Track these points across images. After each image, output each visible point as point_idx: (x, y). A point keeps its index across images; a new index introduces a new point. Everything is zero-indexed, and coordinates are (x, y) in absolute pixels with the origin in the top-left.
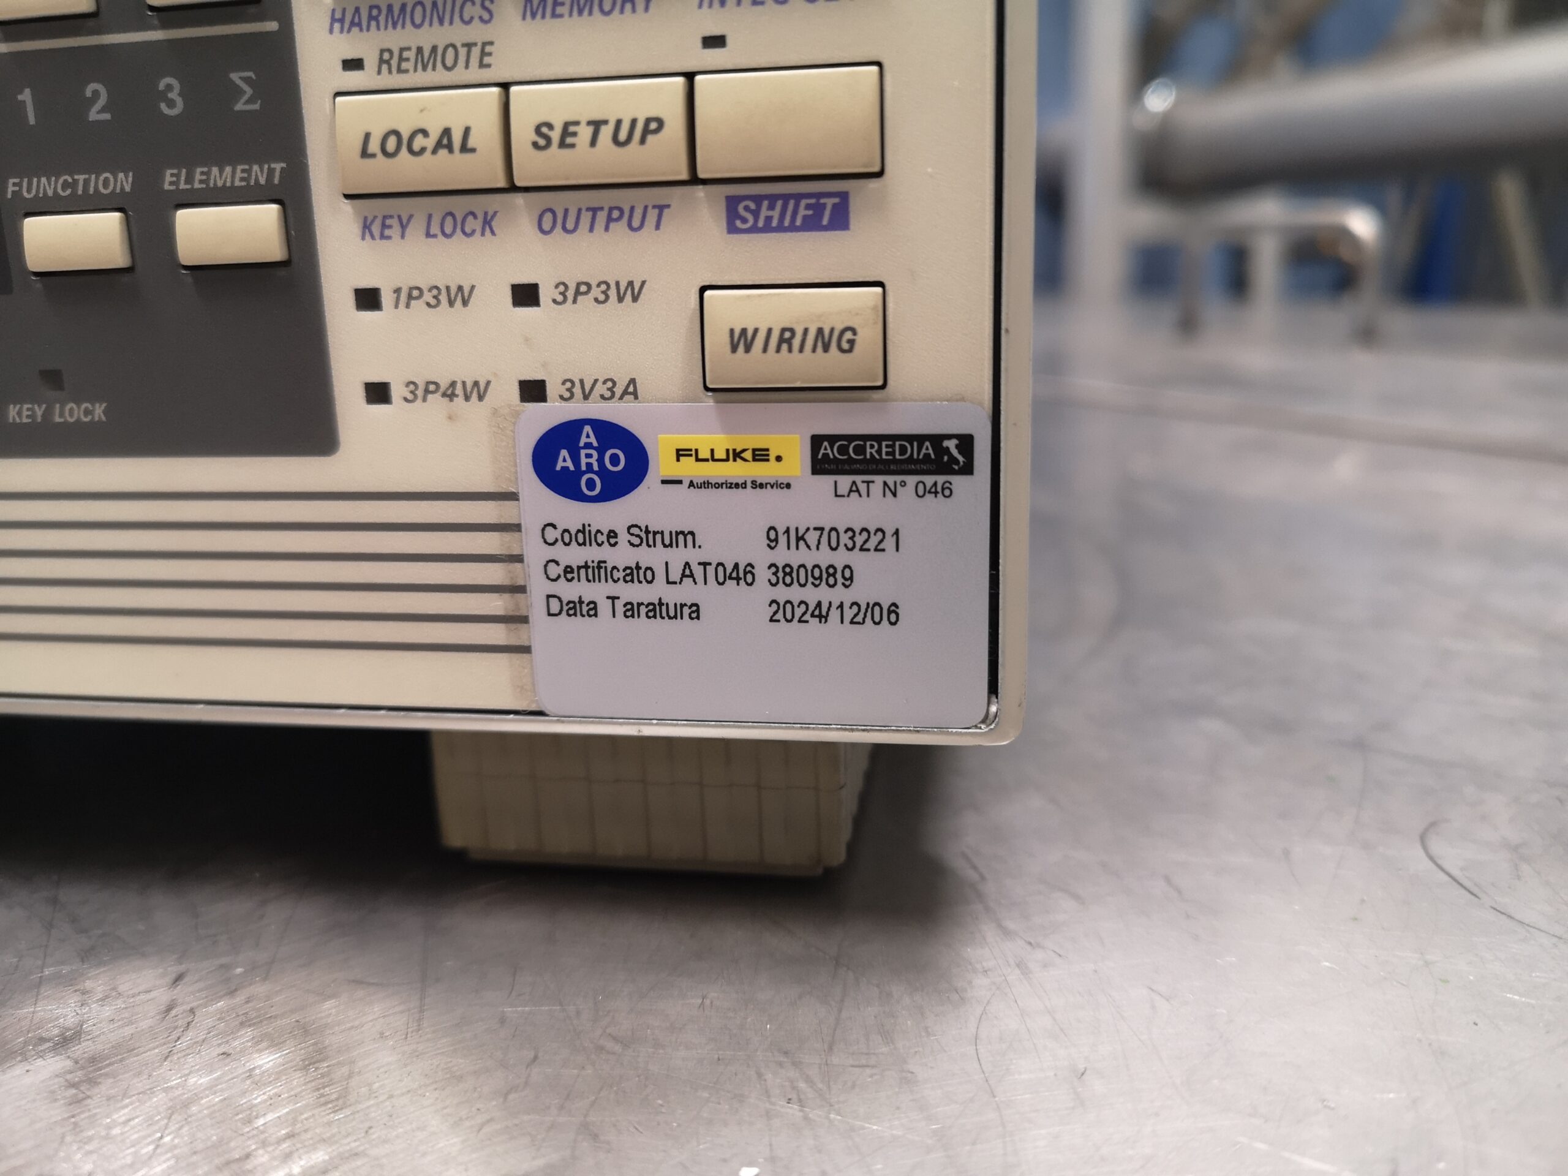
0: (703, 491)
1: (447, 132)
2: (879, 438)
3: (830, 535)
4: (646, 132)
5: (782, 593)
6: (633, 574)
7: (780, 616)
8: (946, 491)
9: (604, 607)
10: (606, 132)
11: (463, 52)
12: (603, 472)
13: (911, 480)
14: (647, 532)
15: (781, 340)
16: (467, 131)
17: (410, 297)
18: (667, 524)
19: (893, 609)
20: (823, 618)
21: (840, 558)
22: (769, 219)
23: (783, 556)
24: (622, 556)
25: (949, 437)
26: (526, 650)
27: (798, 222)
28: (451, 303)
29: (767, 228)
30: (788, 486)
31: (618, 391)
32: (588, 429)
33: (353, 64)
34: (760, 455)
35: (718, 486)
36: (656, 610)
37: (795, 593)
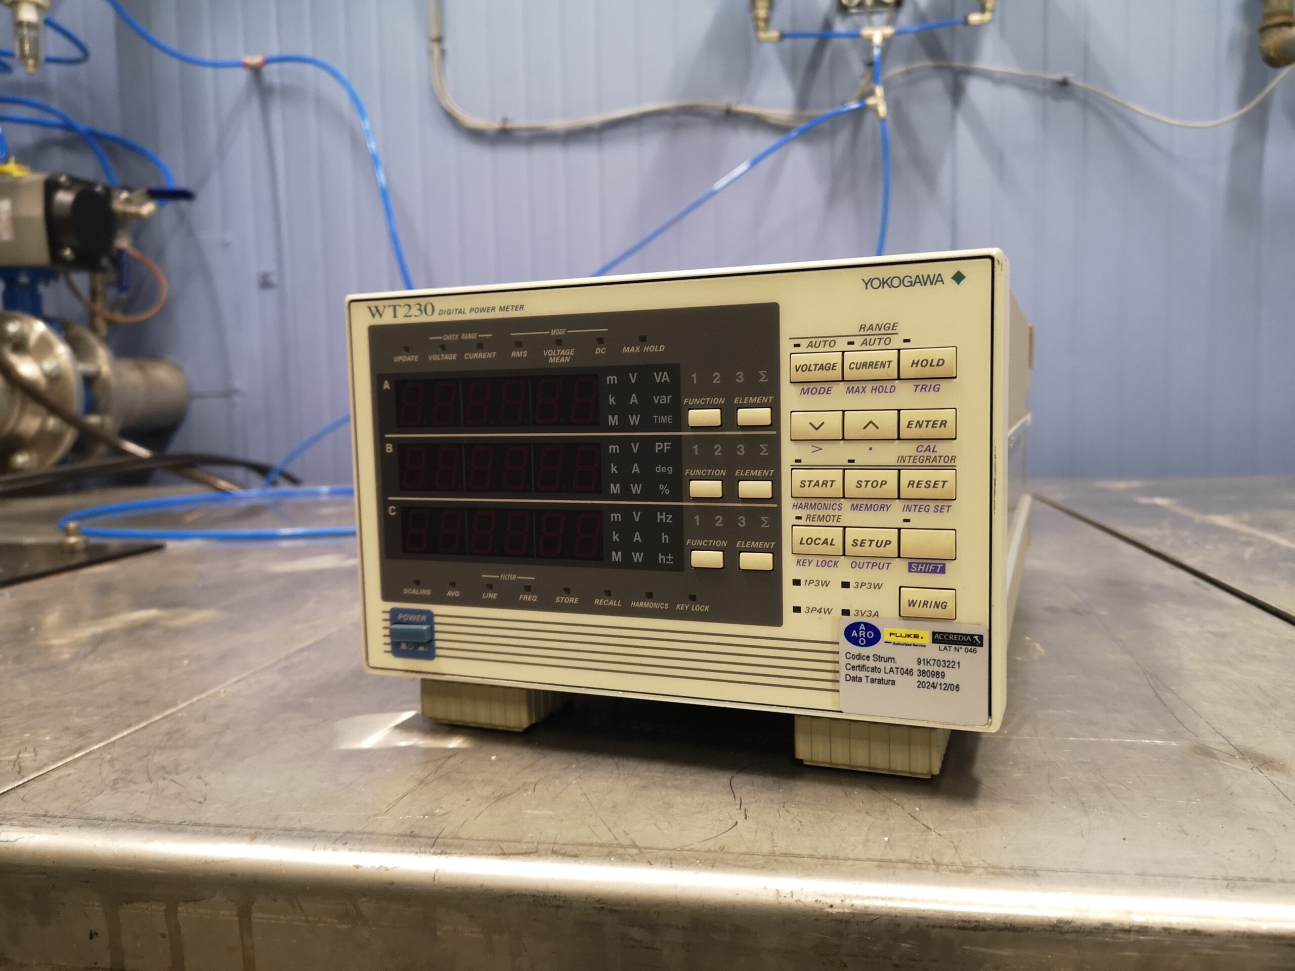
0: (898, 646)
1: (826, 539)
2: (954, 634)
3: (937, 662)
4: (886, 544)
5: (922, 679)
6: (874, 669)
7: (921, 686)
8: (975, 651)
9: (864, 679)
10: (874, 543)
11: (832, 517)
12: (866, 638)
13: (964, 647)
14: (879, 657)
15: (924, 604)
16: (832, 540)
17: (810, 583)
18: (885, 655)
19: (958, 686)
20: (935, 687)
21: (941, 669)
22: (921, 569)
23: (922, 667)
24: (871, 664)
25: (976, 635)
26: (838, 691)
27: (930, 571)
28: (822, 585)
29: (921, 571)
30: (925, 646)
31: (873, 614)
32: (862, 625)
33: (799, 518)
34: (916, 636)
35: (903, 644)
36: (880, 681)
37: (926, 679)
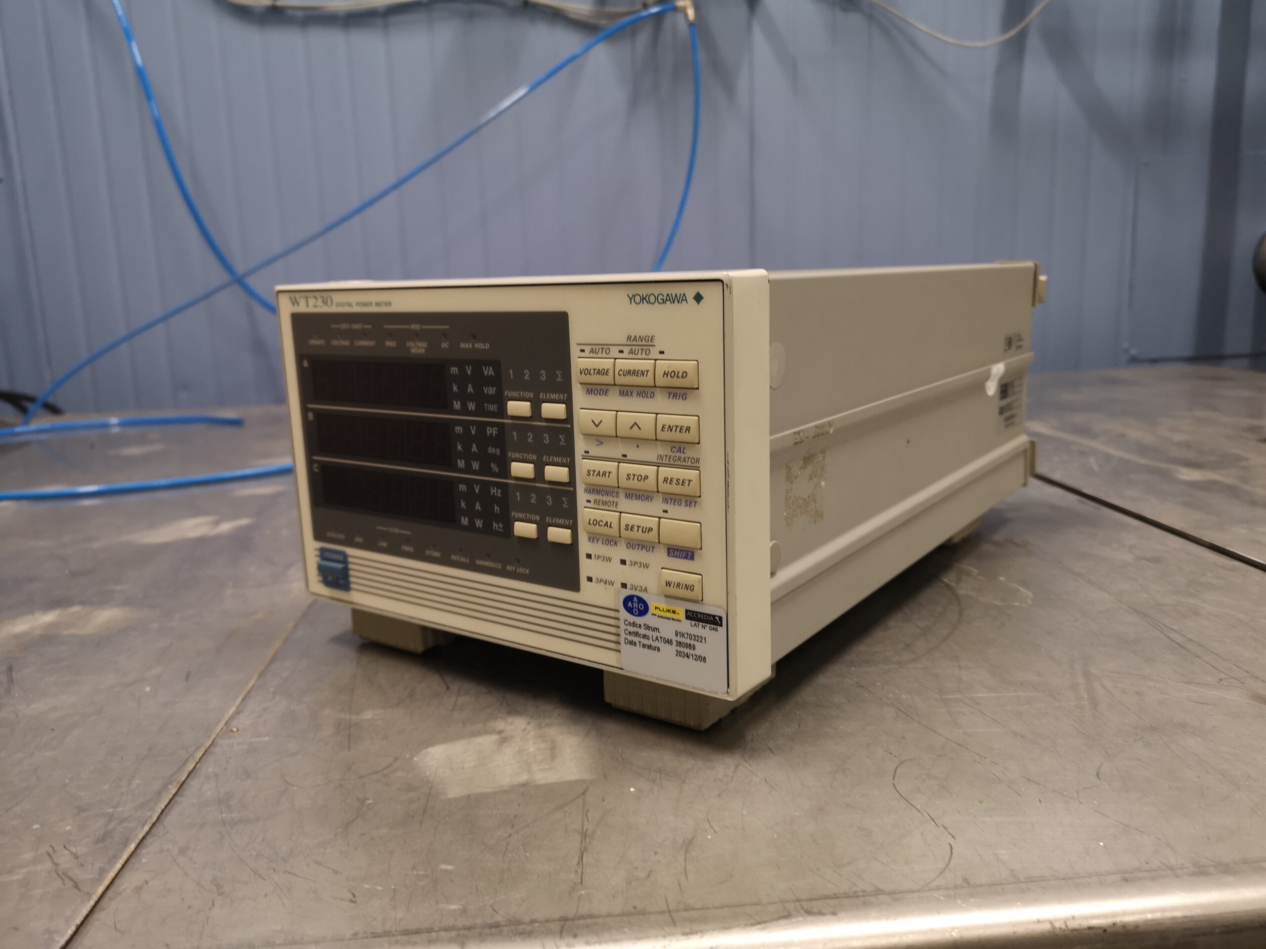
0: (661, 618)
1: (607, 522)
2: (701, 613)
3: (690, 636)
4: (649, 530)
5: (679, 649)
6: (645, 636)
7: (678, 654)
8: (716, 630)
9: (638, 644)
10: (640, 529)
11: (612, 504)
12: (638, 609)
13: (708, 625)
14: (648, 626)
15: (677, 585)
16: (611, 523)
17: (598, 557)
18: (652, 625)
19: (705, 658)
20: (688, 657)
21: (692, 642)
22: (677, 555)
23: (679, 639)
24: (642, 631)
25: (717, 616)
26: (619, 651)
27: (683, 556)
28: (607, 561)
29: (676, 557)
30: (680, 621)
31: (643, 589)
32: (635, 598)
33: (589, 501)
34: (674, 612)
35: (664, 618)
36: (650, 647)
37: (682, 649)
